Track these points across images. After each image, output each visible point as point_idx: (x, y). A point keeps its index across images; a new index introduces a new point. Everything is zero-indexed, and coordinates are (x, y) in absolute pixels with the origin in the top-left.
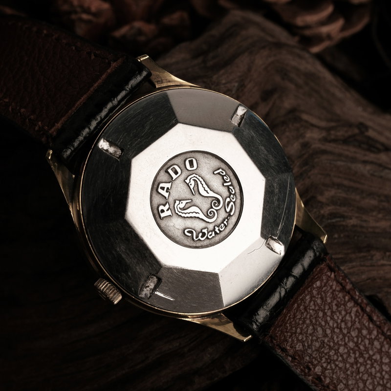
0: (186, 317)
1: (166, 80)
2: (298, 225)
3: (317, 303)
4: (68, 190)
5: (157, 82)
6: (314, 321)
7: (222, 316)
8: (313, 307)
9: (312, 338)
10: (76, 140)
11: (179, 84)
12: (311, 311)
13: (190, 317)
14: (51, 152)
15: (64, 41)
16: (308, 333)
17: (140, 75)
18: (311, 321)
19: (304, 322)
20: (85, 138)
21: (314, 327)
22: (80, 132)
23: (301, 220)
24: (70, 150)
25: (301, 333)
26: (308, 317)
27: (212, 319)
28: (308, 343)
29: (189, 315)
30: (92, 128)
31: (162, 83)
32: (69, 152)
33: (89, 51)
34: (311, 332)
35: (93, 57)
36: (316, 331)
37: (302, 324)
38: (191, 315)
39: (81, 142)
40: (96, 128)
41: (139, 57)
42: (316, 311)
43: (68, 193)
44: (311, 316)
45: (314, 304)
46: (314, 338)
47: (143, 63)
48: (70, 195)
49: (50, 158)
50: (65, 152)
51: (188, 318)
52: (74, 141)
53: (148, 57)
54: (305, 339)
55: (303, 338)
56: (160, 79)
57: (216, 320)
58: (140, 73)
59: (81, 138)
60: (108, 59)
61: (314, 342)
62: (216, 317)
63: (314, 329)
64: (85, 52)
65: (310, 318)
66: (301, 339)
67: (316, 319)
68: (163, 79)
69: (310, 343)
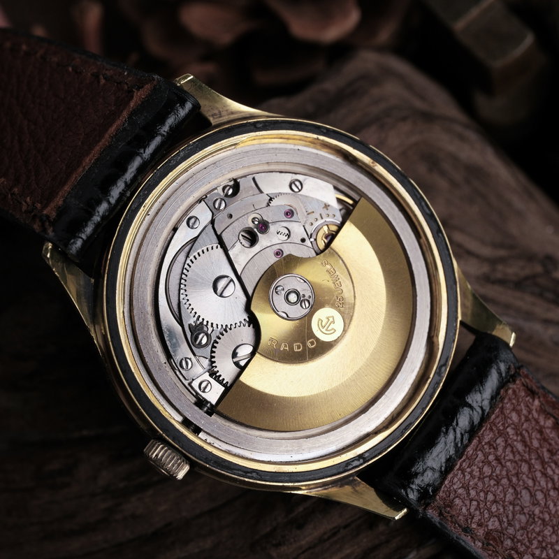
0: (298, 488)
1: (227, 110)
2: (464, 321)
3: (517, 449)
4: (85, 304)
5: (213, 115)
6: (514, 480)
7: (356, 480)
8: (511, 457)
9: (514, 508)
10: (89, 223)
11: (248, 116)
12: (508, 464)
13: (304, 488)
14: (50, 246)
15: (55, 59)
16: (507, 500)
17: (183, 109)
18: (510, 481)
19: (498, 483)
20: (103, 218)
21: (515, 489)
22: (94, 209)
23: (469, 312)
24: (80, 240)
25: (495, 501)
26: (504, 473)
27: (340, 487)
28: (507, 517)
29: (302, 486)
30: (113, 201)
31: (221, 117)
32: (79, 243)
33: (95, 71)
34: (512, 498)
35: (103, 81)
36: (519, 496)
37: (495, 485)
38: (306, 485)
39: (98, 225)
40: (118, 201)
41: (177, 79)
42: (516, 462)
43: (86, 309)
44: (508, 471)
45: (512, 452)
46: (517, 508)
47: (185, 88)
48: (89, 311)
49: (48, 256)
50: (73, 243)
51: (300, 489)
52: (86, 226)
53: (192, 77)
54: (502, 510)
55: (498, 509)
56: (216, 112)
57: (348, 488)
58: (183, 105)
59: (97, 218)
60: (127, 84)
61: (518, 515)
62: (348, 484)
63: (516, 493)
64: (89, 74)
65: (507, 475)
66: (496, 511)
67: (518, 477)
68: (221, 110)
69: (510, 515)
